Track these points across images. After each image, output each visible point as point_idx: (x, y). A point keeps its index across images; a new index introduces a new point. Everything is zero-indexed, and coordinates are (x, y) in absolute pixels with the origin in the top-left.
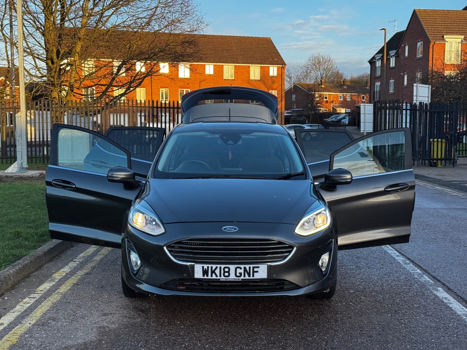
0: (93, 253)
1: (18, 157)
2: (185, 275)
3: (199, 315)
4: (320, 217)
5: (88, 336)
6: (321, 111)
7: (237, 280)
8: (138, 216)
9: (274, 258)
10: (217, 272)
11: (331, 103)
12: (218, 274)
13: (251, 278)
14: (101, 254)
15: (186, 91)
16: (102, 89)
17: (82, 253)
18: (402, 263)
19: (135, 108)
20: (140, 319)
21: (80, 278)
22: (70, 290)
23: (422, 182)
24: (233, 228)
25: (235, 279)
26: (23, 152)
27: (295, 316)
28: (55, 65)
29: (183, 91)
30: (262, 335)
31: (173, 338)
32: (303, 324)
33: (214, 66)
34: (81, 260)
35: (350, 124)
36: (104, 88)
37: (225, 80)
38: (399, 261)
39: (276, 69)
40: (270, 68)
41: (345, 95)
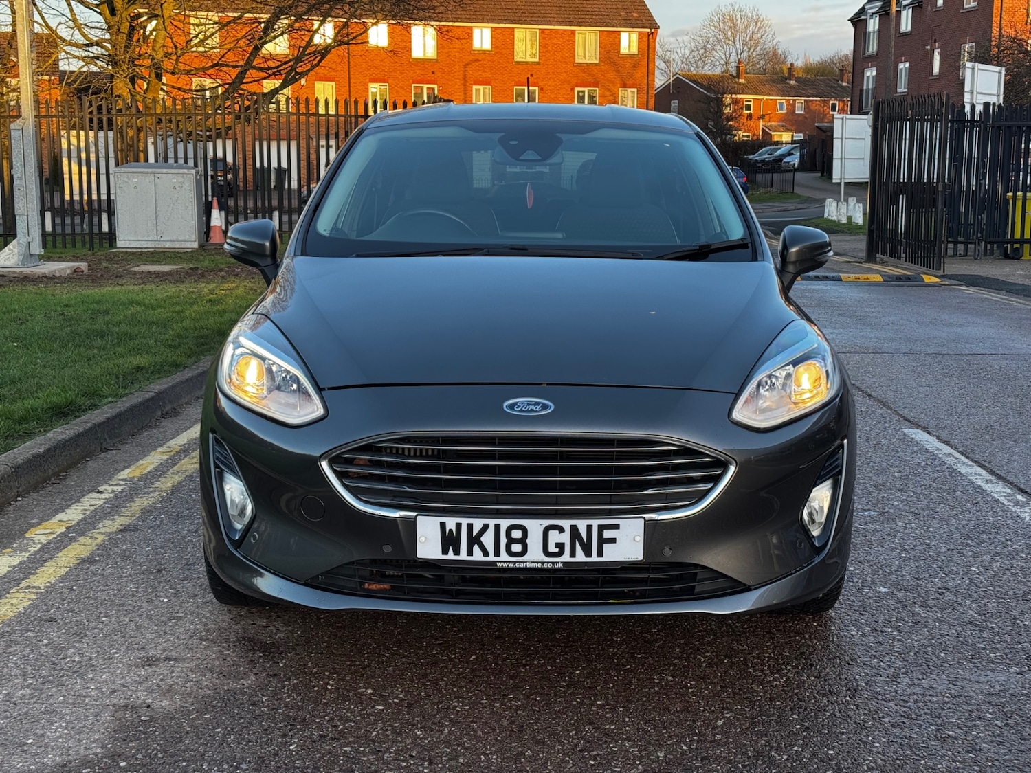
0: (156, 469)
1: (19, 230)
2: (387, 549)
3: (435, 664)
4: (806, 370)
5: (80, 741)
6: (736, 138)
7: (550, 566)
8: (247, 364)
9: (667, 497)
10: (488, 539)
11: (759, 119)
12: (491, 549)
13: (594, 558)
14: (178, 472)
15: (427, 88)
16: (229, 77)
17: (126, 467)
18: (1005, 502)
19: (303, 118)
20: (252, 677)
21: (104, 541)
22: (62, 579)
23: (994, 293)
24: (537, 404)
25: (543, 563)
26: (30, 216)
27: (726, 672)
28: (117, 19)
29: (422, 88)
30: (629, 739)
31: (348, 749)
32: (752, 702)
33: (494, 29)
34: (120, 489)
35: (803, 167)
36: (234, 73)
37: (518, 63)
38: (995, 495)
39: (635, 37)
40: (622, 34)
41: (791, 102)
